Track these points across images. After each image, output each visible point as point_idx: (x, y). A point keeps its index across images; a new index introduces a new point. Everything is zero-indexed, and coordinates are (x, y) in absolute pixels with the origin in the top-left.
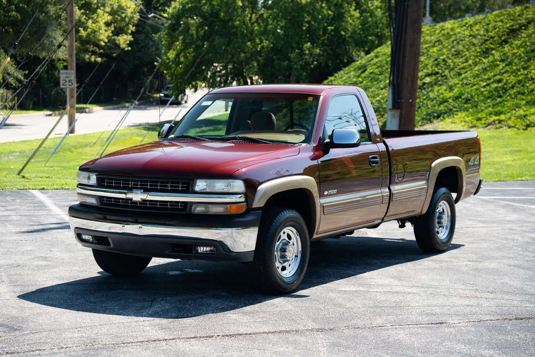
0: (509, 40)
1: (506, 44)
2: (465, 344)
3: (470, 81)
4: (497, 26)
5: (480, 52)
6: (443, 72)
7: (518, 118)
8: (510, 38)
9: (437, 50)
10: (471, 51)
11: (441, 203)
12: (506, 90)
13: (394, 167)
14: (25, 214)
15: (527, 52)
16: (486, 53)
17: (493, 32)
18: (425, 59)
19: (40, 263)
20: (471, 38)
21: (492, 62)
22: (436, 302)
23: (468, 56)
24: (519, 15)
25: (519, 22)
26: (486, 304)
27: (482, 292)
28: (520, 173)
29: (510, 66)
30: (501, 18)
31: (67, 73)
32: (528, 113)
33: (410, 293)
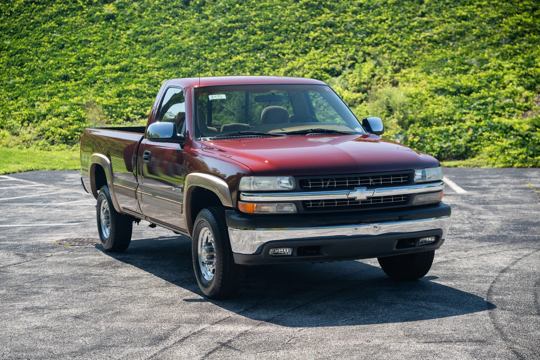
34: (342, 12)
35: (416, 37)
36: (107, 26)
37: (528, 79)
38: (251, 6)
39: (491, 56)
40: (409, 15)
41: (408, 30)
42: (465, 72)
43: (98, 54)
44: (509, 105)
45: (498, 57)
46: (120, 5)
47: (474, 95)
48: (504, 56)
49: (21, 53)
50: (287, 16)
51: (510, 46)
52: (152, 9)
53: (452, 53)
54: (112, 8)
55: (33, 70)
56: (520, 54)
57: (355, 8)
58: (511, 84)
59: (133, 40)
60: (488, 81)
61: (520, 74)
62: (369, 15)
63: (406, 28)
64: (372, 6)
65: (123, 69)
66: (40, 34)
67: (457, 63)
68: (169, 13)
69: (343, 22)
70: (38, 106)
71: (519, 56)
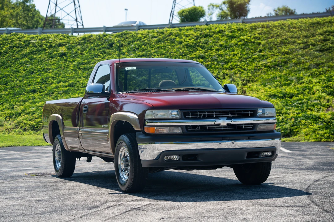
34: (210, 50)
35: (256, 64)
36: (61, 60)
37: (329, 89)
38: (152, 46)
39: (304, 76)
40: (251, 51)
41: (251, 60)
42: (289, 85)
43: (55, 76)
44: (317, 104)
45: (309, 76)
46: (69, 47)
47: (295, 98)
48: (313, 75)
49: (6, 77)
50: (174, 52)
51: (316, 70)
52: (90, 50)
53: (280, 74)
54: (64, 49)
55: (14, 87)
56: (323, 74)
57: (217, 47)
58: (318, 91)
59: (77, 68)
60: (303, 90)
61: (323, 86)
62: (226, 51)
63: (250, 59)
64: (228, 46)
65: (71, 85)
66: (18, 65)
67: (283, 80)
68: (100, 51)
69: (210, 56)
70: (16, 108)
71: (322, 75)
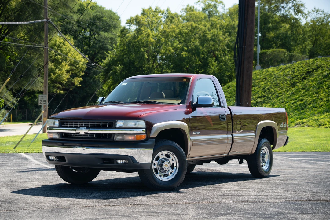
0: (307, 77)
1: (305, 80)
2: (275, 208)
3: (284, 100)
4: (299, 70)
5: (290, 84)
6: (268, 96)
7: (313, 120)
8: (307, 76)
9: (264, 83)
10: (284, 83)
11: (264, 148)
12: (306, 106)
13: (235, 126)
14: (16, 163)
15: (318, 84)
16: (293, 85)
17: (297, 73)
18: (257, 88)
19: (25, 180)
20: (284, 76)
21: (297, 89)
22: (260, 194)
23: (283, 86)
24: (312, 64)
25: (312, 67)
26: (289, 195)
27: (288, 191)
28: (315, 148)
29: (308, 92)
30: (302, 65)
31: (43, 96)
32: (320, 118)
33: (244, 191)
